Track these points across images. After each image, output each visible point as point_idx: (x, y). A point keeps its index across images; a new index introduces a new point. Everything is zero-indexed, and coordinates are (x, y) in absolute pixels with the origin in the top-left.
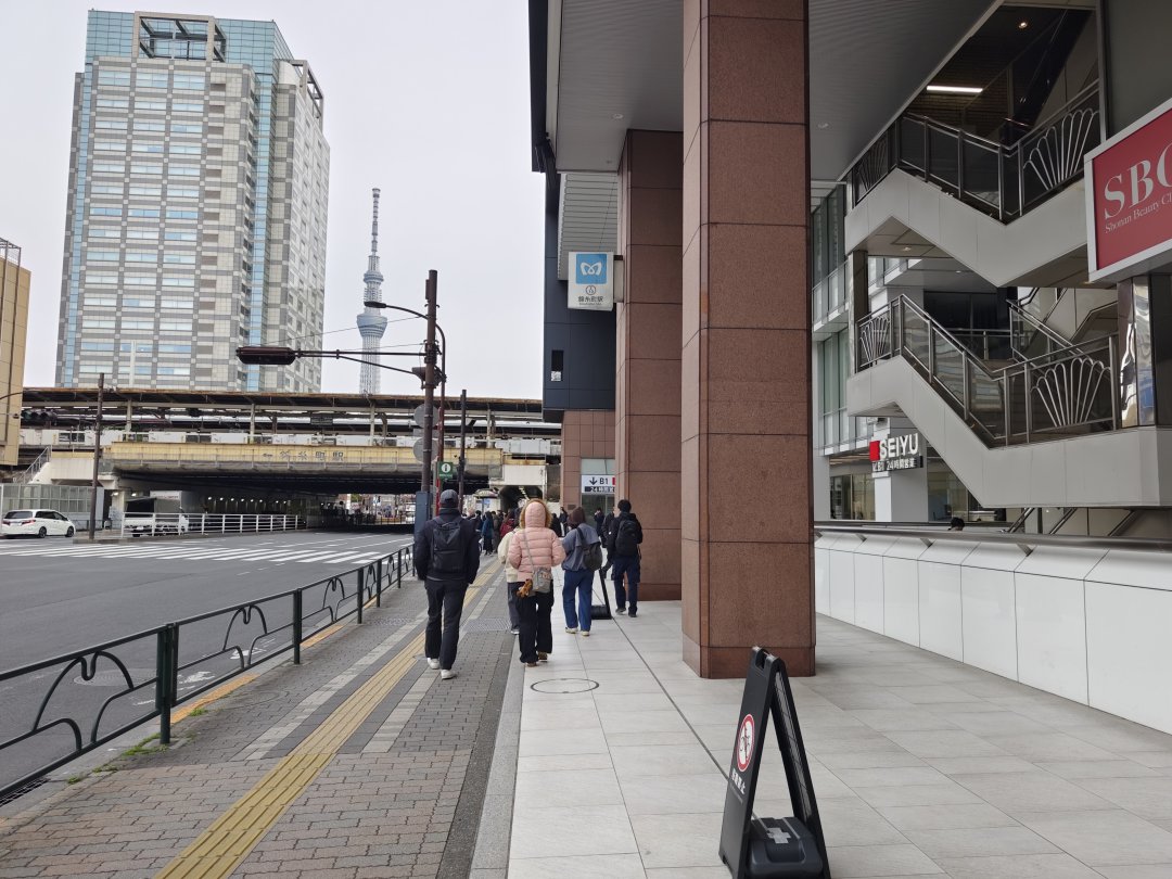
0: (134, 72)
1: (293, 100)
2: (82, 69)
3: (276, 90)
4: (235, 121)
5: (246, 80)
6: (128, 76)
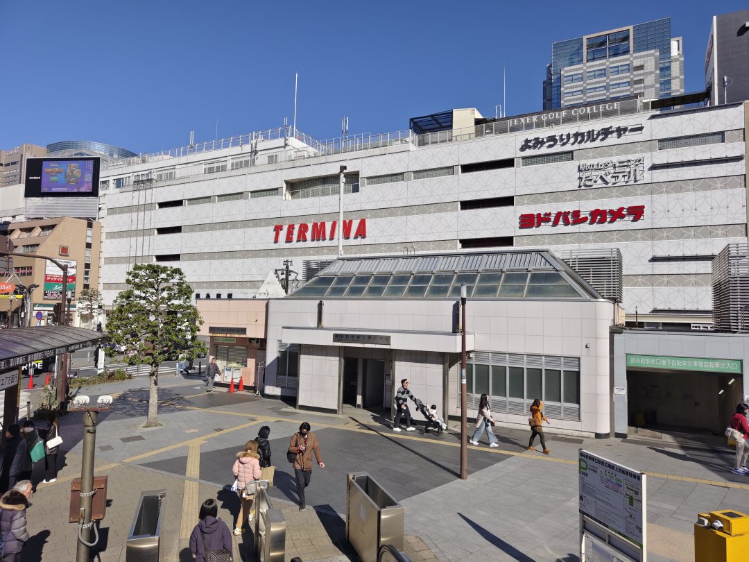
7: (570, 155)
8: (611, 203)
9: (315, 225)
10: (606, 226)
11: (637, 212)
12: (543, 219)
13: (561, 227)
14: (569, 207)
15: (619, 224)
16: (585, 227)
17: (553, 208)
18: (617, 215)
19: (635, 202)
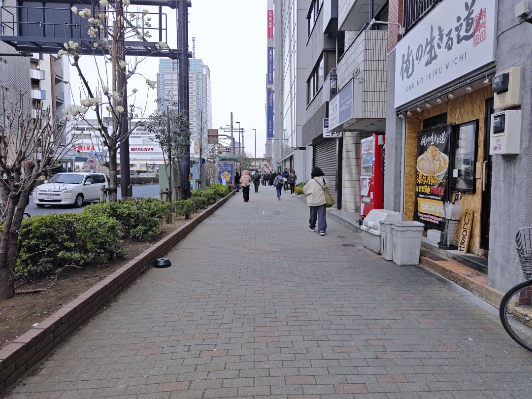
0: (172, 75)
1: (206, 77)
2: (158, 72)
3: (203, 76)
4: (195, 85)
5: (197, 75)
6: (170, 76)
7: (140, 137)
8: (148, 147)
9: (87, 147)
10: (147, 151)
11: (152, 149)
12: (135, 149)
13: (139, 151)
14: (140, 147)
15: (149, 151)
16: (144, 151)
17: (137, 147)
18: (149, 149)
19: (152, 147)
